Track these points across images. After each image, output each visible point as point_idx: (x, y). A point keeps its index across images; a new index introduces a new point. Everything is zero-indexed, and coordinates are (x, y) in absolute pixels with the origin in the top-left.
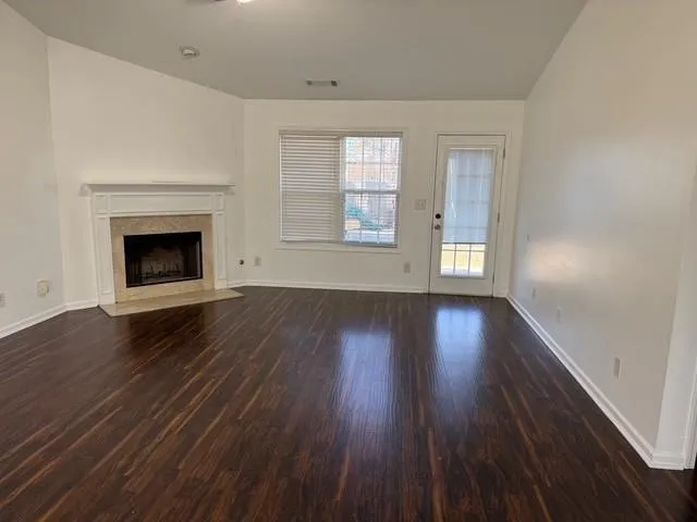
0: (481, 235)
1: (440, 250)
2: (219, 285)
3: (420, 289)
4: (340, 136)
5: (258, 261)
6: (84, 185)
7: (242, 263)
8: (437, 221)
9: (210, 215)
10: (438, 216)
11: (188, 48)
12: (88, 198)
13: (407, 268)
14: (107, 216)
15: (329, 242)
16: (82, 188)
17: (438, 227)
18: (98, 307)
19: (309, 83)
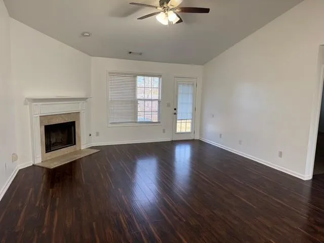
0: (190, 116)
1: (177, 122)
2: (83, 147)
3: (169, 140)
4: (135, 76)
5: (98, 134)
6: (26, 98)
7: (90, 135)
8: (175, 111)
9: (79, 112)
10: (175, 109)
11: (87, 33)
12: (28, 106)
13: (164, 131)
14: (39, 116)
15: (131, 122)
16: (25, 100)
17: (175, 114)
18: (33, 165)
19: (130, 53)
